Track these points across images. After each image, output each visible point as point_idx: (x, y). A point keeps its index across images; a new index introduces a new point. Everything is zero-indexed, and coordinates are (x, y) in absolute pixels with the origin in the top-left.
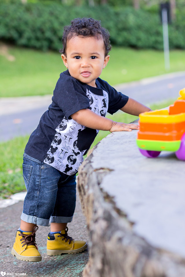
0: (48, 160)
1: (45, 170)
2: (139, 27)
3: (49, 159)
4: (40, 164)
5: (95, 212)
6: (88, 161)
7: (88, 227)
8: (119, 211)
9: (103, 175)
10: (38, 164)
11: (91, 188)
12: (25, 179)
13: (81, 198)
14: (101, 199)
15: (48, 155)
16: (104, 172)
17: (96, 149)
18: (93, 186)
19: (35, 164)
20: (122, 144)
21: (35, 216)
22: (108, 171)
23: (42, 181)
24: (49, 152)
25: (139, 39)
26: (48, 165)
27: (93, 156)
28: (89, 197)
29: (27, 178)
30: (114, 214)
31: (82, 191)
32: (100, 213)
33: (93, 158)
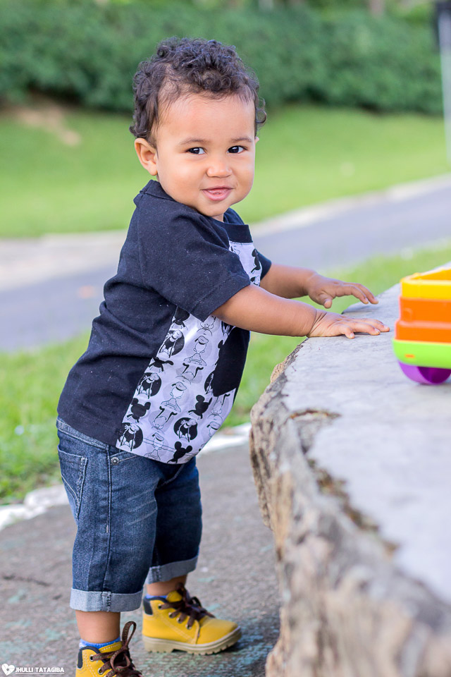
0: (128, 441)
1: (122, 466)
2: (384, 59)
3: (129, 437)
4: (106, 452)
5: (298, 518)
6: (273, 394)
7: (279, 555)
8: (357, 518)
9: (313, 428)
10: (102, 452)
11: (283, 457)
12: (71, 492)
13: (259, 483)
14: (312, 487)
15: (127, 427)
16: (315, 420)
17: (293, 364)
18: (291, 454)
19: (92, 453)
20: (355, 351)
21: (106, 590)
22: (324, 417)
23: (115, 495)
24: (128, 416)
25: (382, 88)
26: (127, 453)
27: (287, 381)
28: (280, 480)
29: (76, 491)
30: (345, 523)
31: (262, 465)
32: (310, 520)
33: (288, 385)
